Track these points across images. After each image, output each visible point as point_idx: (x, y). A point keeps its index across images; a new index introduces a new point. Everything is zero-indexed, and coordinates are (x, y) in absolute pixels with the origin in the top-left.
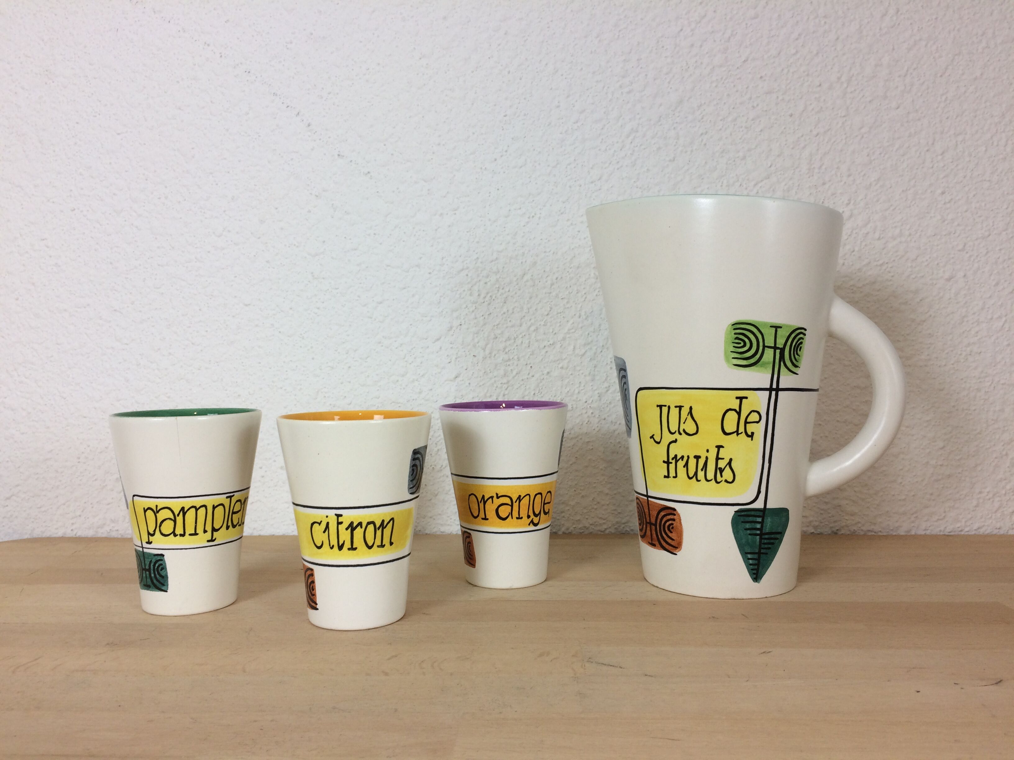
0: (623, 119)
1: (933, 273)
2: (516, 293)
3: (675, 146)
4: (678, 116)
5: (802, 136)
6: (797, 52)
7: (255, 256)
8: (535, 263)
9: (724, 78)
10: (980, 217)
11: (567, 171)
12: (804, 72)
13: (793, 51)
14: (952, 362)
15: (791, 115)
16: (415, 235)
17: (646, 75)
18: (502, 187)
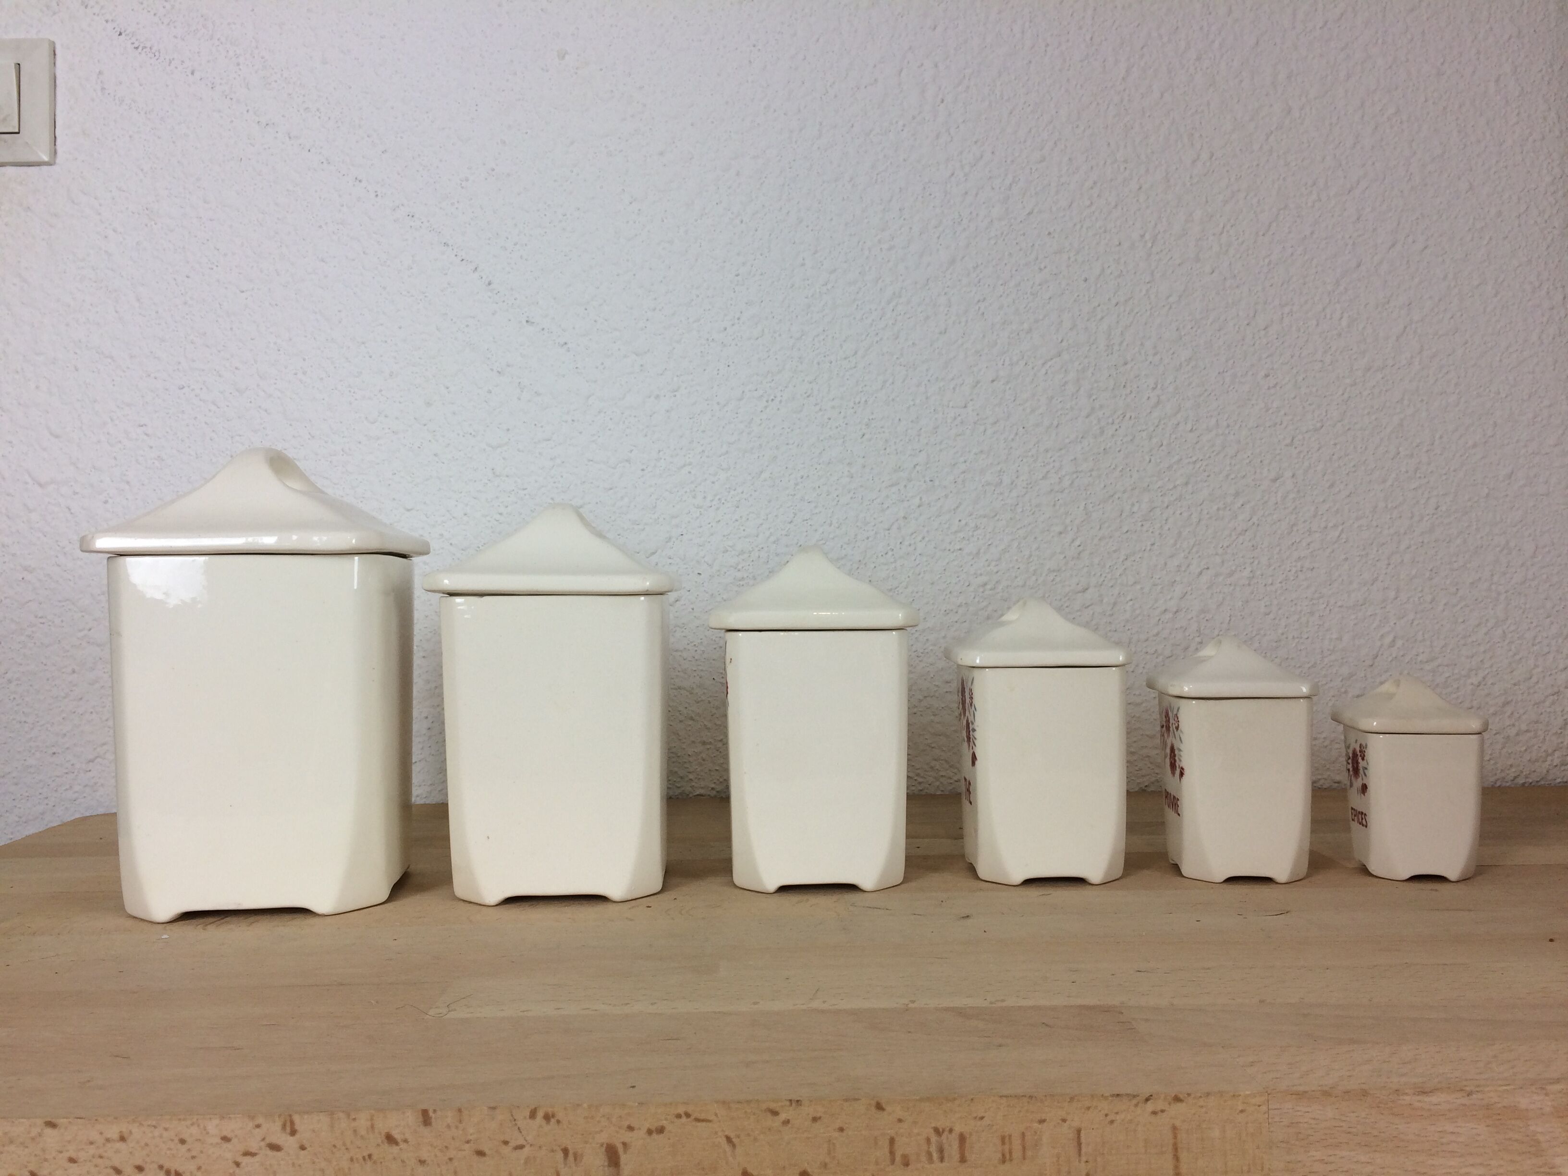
0: (883, 281)
1: (1255, 472)
2: (751, 495)
3: (946, 315)
4: (950, 279)
5: (1099, 305)
6: (1092, 203)
7: (419, 447)
8: (775, 457)
9: (1005, 233)
10: (1310, 405)
11: (814, 345)
12: (1100, 228)
13: (1088, 203)
14: (1279, 581)
15: (1086, 280)
16: (624, 422)
17: (911, 228)
18: (733, 363)
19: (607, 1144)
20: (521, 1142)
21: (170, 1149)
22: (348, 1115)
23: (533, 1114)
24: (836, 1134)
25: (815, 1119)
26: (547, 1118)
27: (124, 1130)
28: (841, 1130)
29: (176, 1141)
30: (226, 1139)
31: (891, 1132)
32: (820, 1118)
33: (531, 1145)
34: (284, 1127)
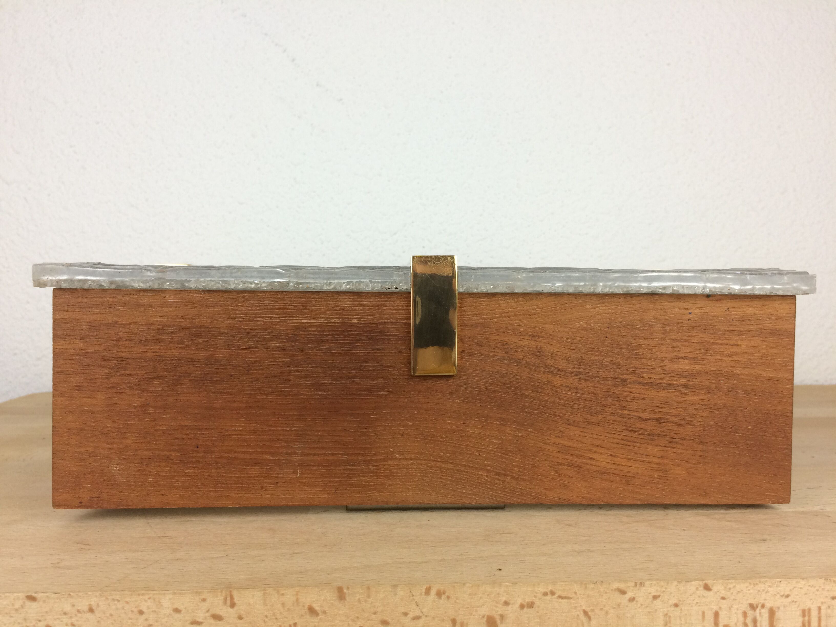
19: (488, 615)
20: (418, 613)
21: (130, 619)
22: (278, 592)
23: (428, 591)
24: (673, 608)
25: (655, 597)
26: (439, 594)
27: (92, 603)
28: (676, 605)
29: (136, 610)
30: (177, 611)
31: (715, 608)
32: (659, 596)
33: (426, 616)
34: (225, 600)
